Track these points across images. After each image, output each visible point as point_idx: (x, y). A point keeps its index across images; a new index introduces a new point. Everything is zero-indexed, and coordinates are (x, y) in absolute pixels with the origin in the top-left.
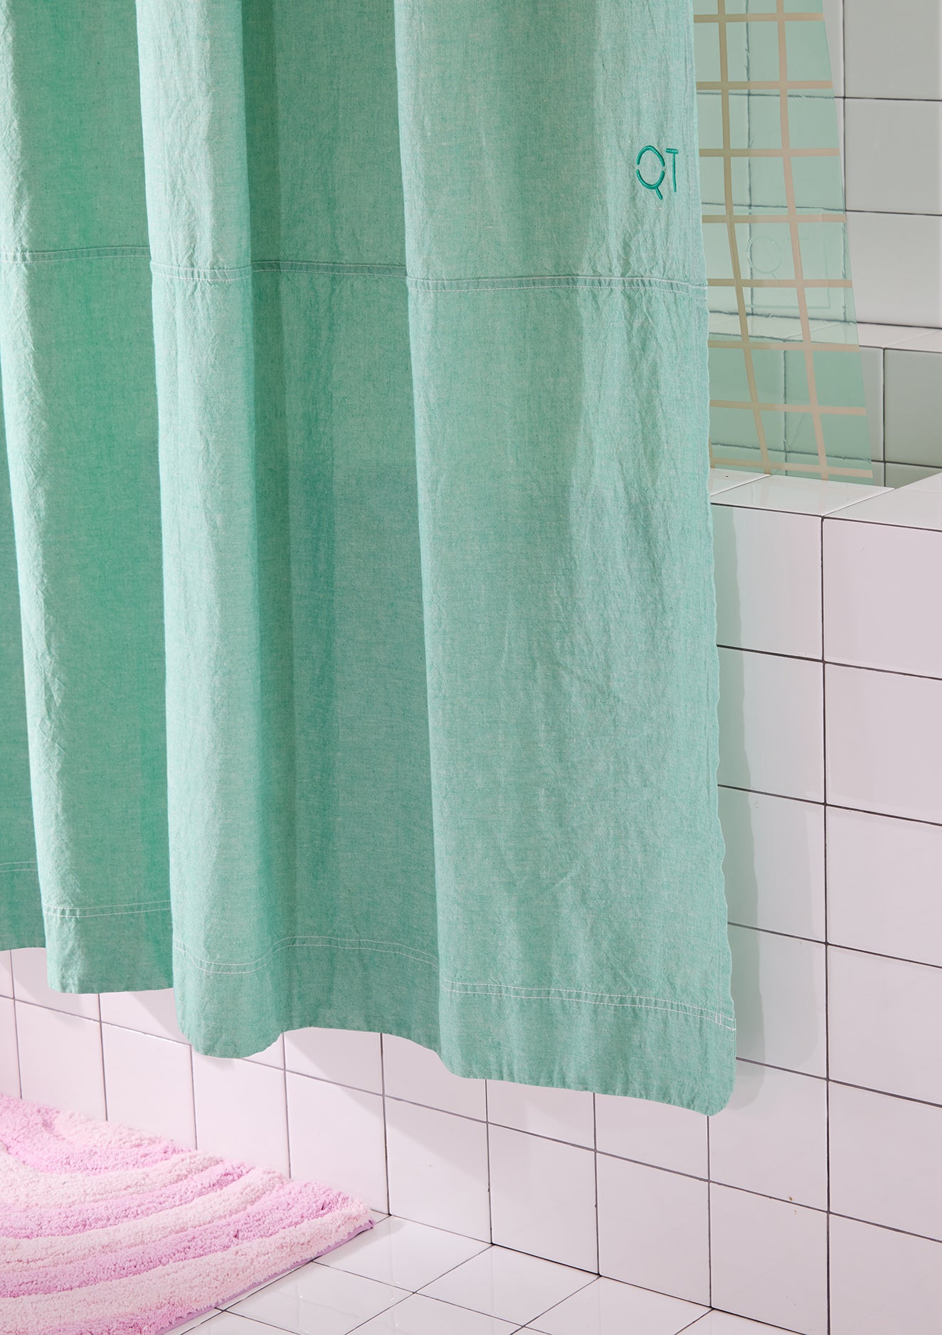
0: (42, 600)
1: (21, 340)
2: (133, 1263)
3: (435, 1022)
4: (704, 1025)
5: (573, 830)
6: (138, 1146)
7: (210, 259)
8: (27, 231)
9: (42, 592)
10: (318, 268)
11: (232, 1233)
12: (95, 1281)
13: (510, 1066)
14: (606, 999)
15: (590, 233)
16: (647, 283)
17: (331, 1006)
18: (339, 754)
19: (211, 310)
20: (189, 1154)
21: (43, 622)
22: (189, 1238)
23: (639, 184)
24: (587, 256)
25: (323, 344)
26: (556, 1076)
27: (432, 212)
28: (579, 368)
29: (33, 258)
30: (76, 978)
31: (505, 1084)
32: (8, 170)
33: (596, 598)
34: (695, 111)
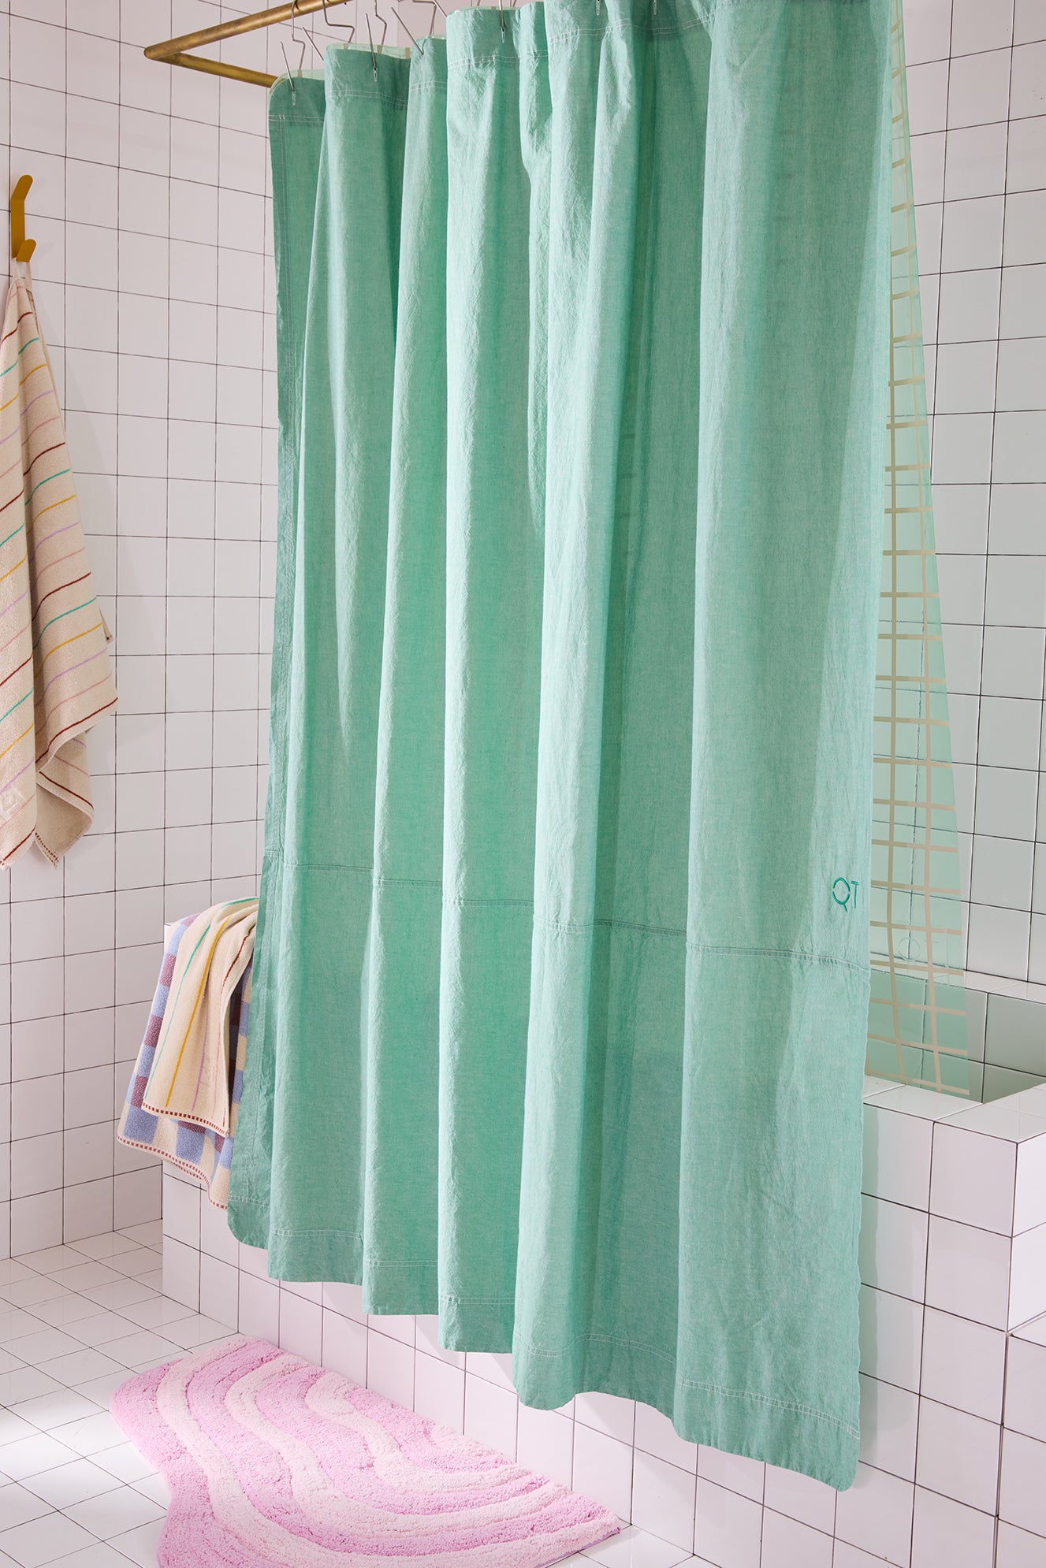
2: (465, 1541)
3: (672, 1400)
4: (840, 1431)
5: (767, 1293)
6: (480, 1455)
7: (568, 919)
8: (463, 887)
10: (635, 927)
11: (530, 1527)
12: (440, 1551)
13: (715, 1438)
14: (779, 1404)
15: (802, 926)
16: (834, 961)
17: (608, 1380)
18: (623, 1228)
19: (566, 950)
20: (511, 1466)
22: (503, 1527)
23: (833, 900)
24: (798, 940)
25: (633, 975)
26: (744, 1449)
27: (704, 905)
28: (789, 1008)
29: (465, 903)
30: (454, 1341)
31: (712, 1448)
32: (455, 851)
33: (789, 1153)
34: (870, 862)
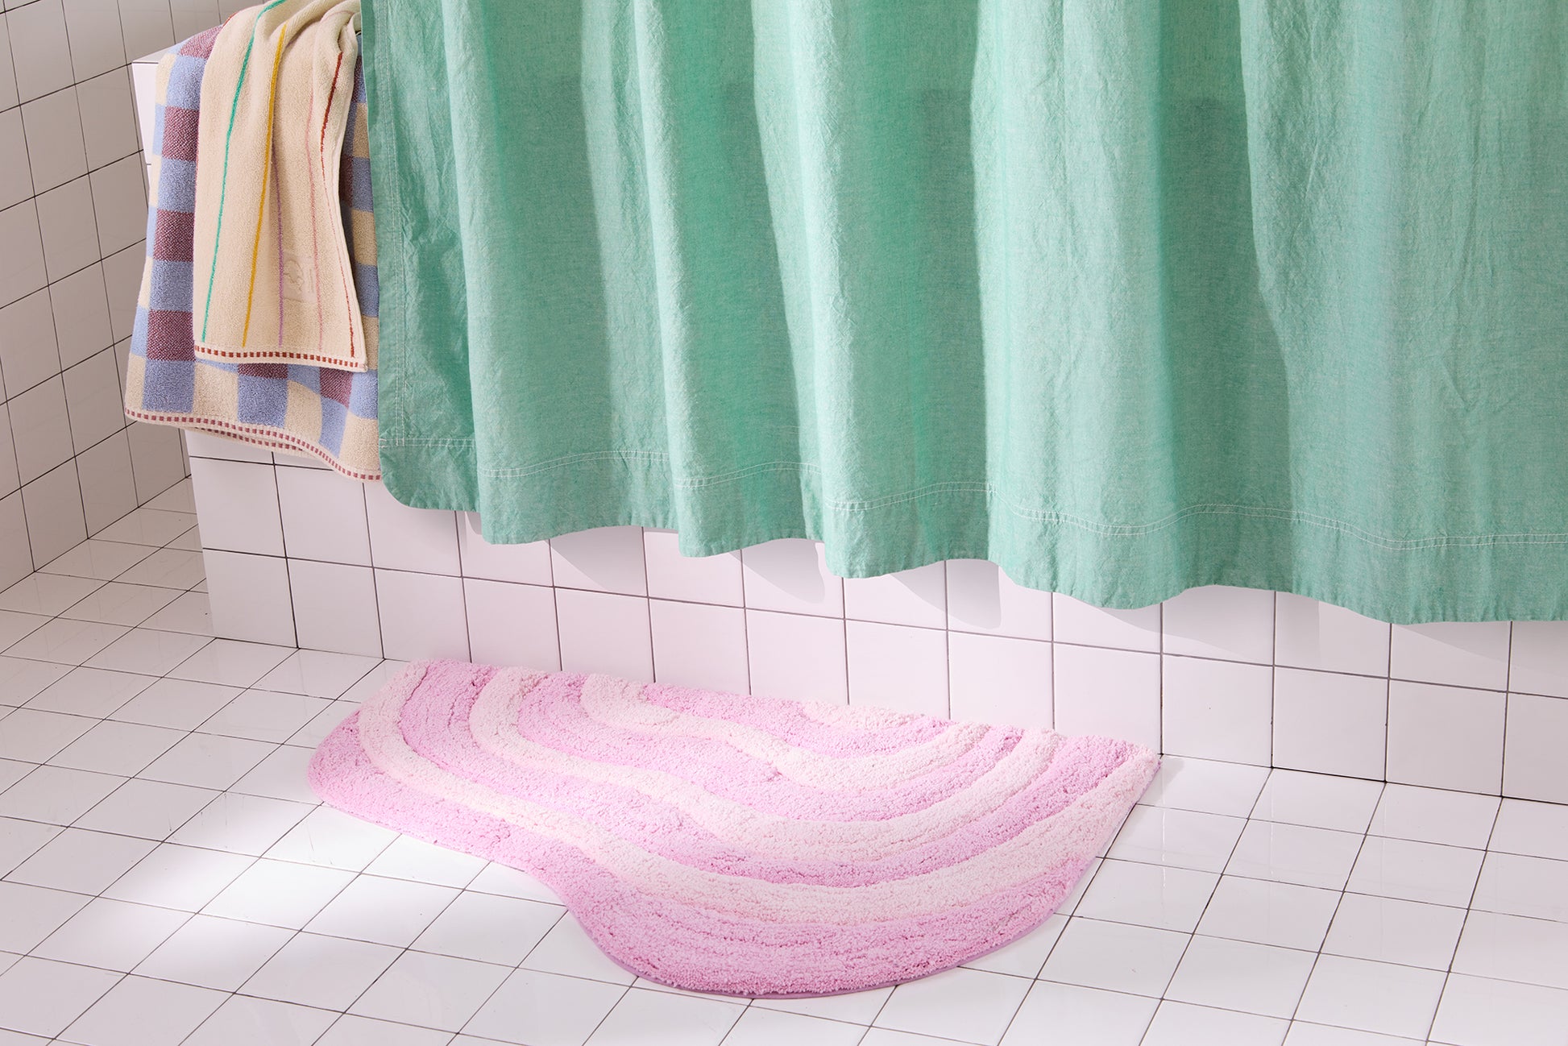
0: (836, 248)
1: (821, 7)
2: (1003, 828)
9: (837, 240)
20: (960, 725)
21: (838, 268)
22: (1031, 799)
30: (863, 564)
